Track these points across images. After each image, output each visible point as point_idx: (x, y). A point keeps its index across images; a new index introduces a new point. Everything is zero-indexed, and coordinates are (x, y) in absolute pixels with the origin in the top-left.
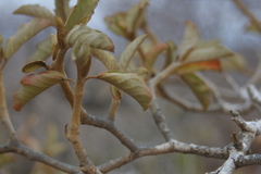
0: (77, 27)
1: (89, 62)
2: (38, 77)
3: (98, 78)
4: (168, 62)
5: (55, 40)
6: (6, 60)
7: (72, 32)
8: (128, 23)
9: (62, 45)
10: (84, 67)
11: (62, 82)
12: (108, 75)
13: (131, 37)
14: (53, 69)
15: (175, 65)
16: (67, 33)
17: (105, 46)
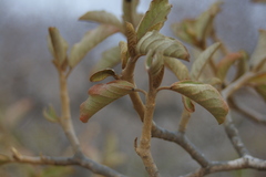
0: (150, 34)
1: (162, 72)
2: (106, 88)
3: (171, 89)
4: (240, 73)
5: (125, 48)
6: (71, 68)
7: (143, 39)
8: (197, 30)
9: (133, 53)
10: (156, 78)
11: (132, 92)
12: (181, 85)
13: (201, 45)
14: (123, 78)
15: (248, 75)
16: (138, 40)
17: (180, 54)
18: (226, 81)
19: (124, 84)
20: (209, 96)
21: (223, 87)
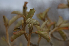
0: (29, 18)
1: (33, 28)
3: (35, 33)
5: (23, 22)
6: (9, 26)
8: (43, 16)
9: (25, 23)
10: (31, 30)
11: (25, 34)
12: (38, 32)
13: (44, 20)
14: (22, 30)
15: (56, 28)
16: (26, 20)
17: (37, 24)
18: (51, 29)
19: (22, 32)
20: (45, 35)
21: (50, 31)
